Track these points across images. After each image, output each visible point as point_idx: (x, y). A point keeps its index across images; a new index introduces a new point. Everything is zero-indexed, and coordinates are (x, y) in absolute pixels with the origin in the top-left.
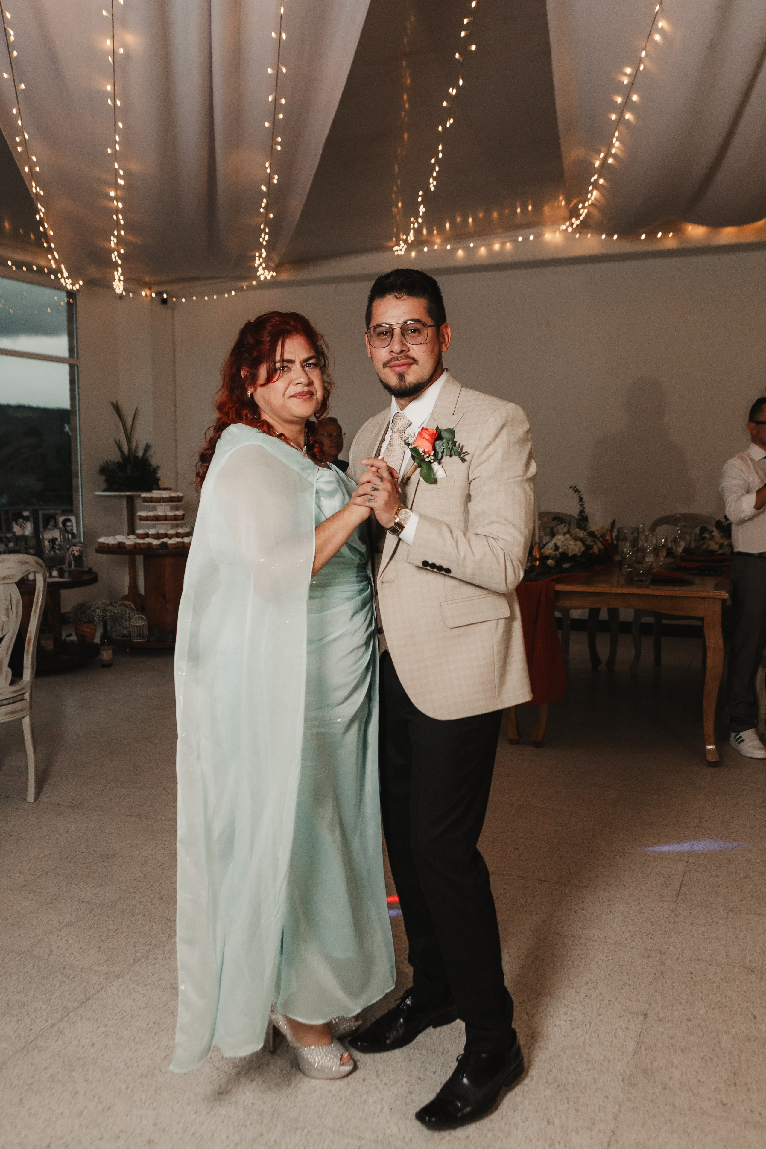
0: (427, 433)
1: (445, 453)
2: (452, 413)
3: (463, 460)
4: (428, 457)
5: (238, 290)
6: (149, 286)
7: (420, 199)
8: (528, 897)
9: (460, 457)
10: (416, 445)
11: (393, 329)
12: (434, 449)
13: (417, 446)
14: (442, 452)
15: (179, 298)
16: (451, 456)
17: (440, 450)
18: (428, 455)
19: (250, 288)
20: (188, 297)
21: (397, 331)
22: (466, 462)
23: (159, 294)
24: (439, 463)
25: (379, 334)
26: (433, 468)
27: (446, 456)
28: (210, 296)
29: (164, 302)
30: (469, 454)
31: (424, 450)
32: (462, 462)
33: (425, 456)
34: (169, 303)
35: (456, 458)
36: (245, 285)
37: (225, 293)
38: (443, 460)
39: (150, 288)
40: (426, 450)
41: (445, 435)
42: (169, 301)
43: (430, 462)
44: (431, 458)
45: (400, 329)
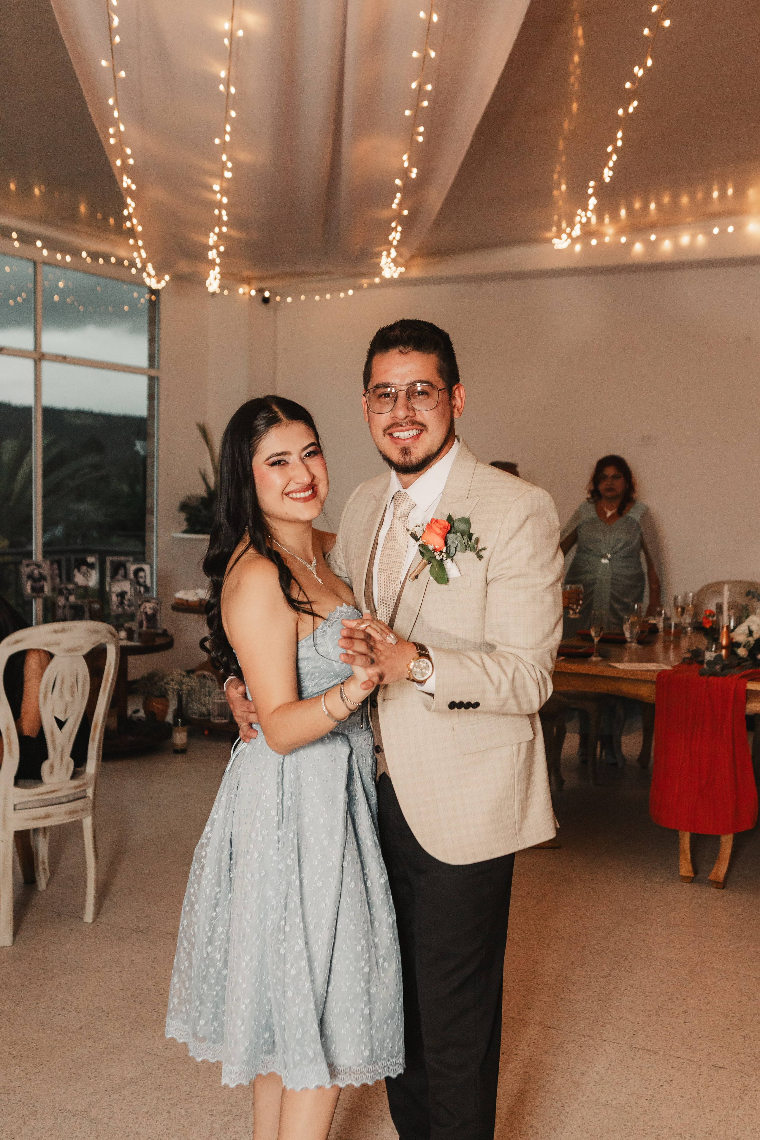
0: (437, 525)
1: (460, 549)
2: (466, 497)
3: (481, 557)
4: (439, 555)
5: (358, 288)
6: (248, 281)
8: (700, 1088)
9: (477, 554)
10: (425, 540)
13: (427, 541)
14: (456, 548)
15: (284, 297)
16: (466, 552)
17: (452, 545)
19: (372, 286)
20: (296, 297)
21: (402, 394)
22: (483, 560)
23: (260, 291)
24: (454, 561)
25: (380, 396)
26: (446, 567)
27: (461, 552)
28: (322, 295)
29: (266, 301)
30: (488, 550)
32: (480, 559)
34: (272, 303)
36: (365, 282)
37: (340, 291)
38: (457, 557)
39: (249, 284)
41: (460, 526)
42: (272, 301)
43: (442, 560)
44: (443, 556)
45: (405, 391)
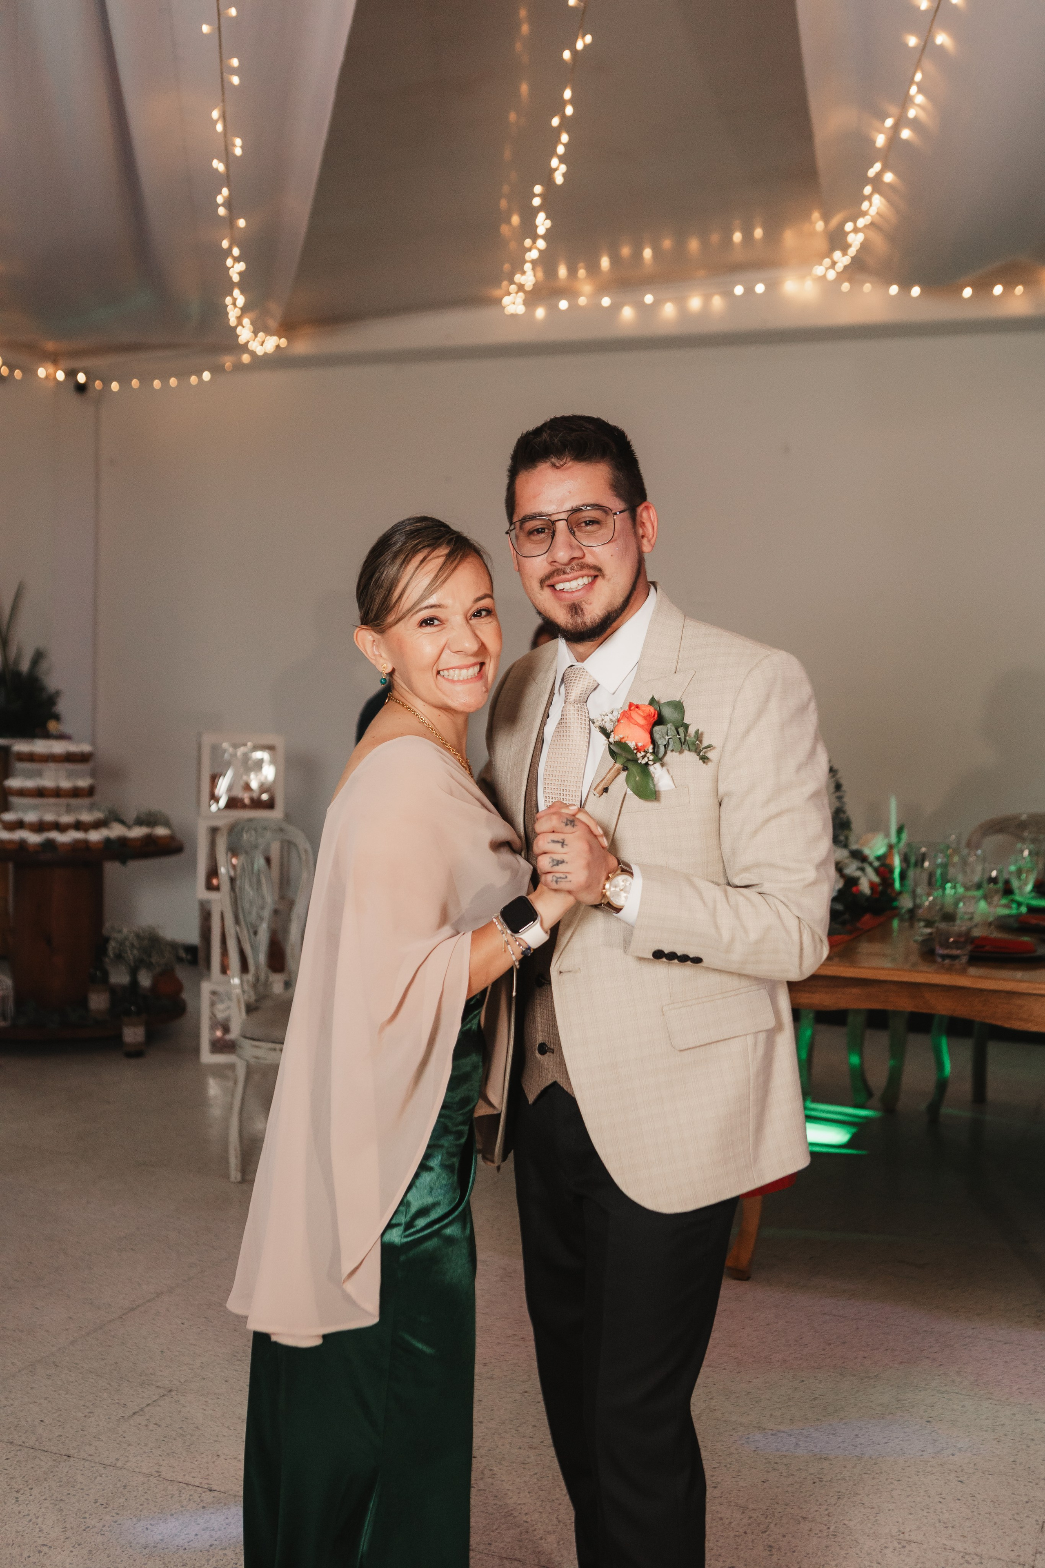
0: (640, 715)
1: (670, 748)
2: (674, 671)
3: (704, 759)
4: (643, 757)
7: (537, 202)
9: (698, 755)
10: (622, 736)
11: (553, 523)
12: (653, 741)
13: (623, 738)
14: (665, 746)
16: (681, 752)
17: (661, 742)
18: (643, 754)
21: (561, 526)
22: (710, 764)
24: (662, 765)
25: (531, 533)
26: (653, 775)
27: (672, 751)
30: (714, 748)
31: (636, 745)
32: (704, 762)
33: (639, 755)
35: (689, 757)
38: (666, 759)
40: (640, 744)
41: (667, 712)
43: (647, 764)
44: (648, 758)
45: (564, 522)
